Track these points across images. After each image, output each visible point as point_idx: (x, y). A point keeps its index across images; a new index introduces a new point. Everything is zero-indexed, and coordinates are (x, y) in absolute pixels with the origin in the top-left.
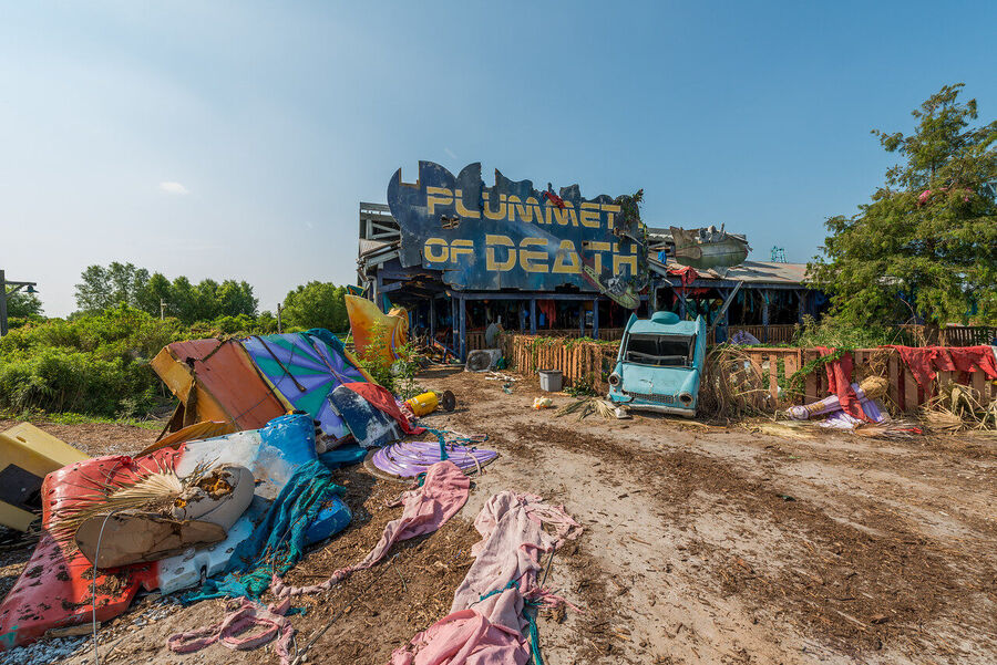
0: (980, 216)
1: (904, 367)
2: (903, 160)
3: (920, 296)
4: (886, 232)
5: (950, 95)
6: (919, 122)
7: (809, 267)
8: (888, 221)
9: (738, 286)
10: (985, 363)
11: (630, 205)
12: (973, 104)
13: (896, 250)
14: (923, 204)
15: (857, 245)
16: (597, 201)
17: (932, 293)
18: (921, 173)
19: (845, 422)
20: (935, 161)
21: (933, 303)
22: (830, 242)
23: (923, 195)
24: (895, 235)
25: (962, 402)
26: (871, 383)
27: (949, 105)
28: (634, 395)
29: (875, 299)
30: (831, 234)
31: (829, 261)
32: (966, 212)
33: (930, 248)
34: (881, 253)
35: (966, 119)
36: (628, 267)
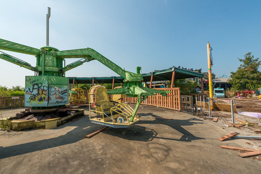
0: (255, 73)
1: (244, 93)
2: (242, 63)
3: (247, 85)
4: (241, 75)
5: (249, 54)
6: (245, 57)
7: (228, 80)
8: (241, 73)
9: (215, 83)
10: (252, 92)
11: (200, 71)
12: (253, 56)
13: (242, 78)
14: (246, 71)
15: (236, 77)
16: (195, 70)
17: (248, 85)
18: (246, 65)
19: (239, 98)
20: (248, 64)
21: (249, 86)
22: (231, 76)
23: (246, 69)
24: (242, 75)
25: (250, 96)
26: (241, 94)
27: (250, 55)
28: (217, 96)
29: (240, 85)
30: (232, 75)
31: (231, 79)
32: (253, 72)
33: (248, 78)
34: (240, 78)
35: (252, 58)
36: (200, 80)
